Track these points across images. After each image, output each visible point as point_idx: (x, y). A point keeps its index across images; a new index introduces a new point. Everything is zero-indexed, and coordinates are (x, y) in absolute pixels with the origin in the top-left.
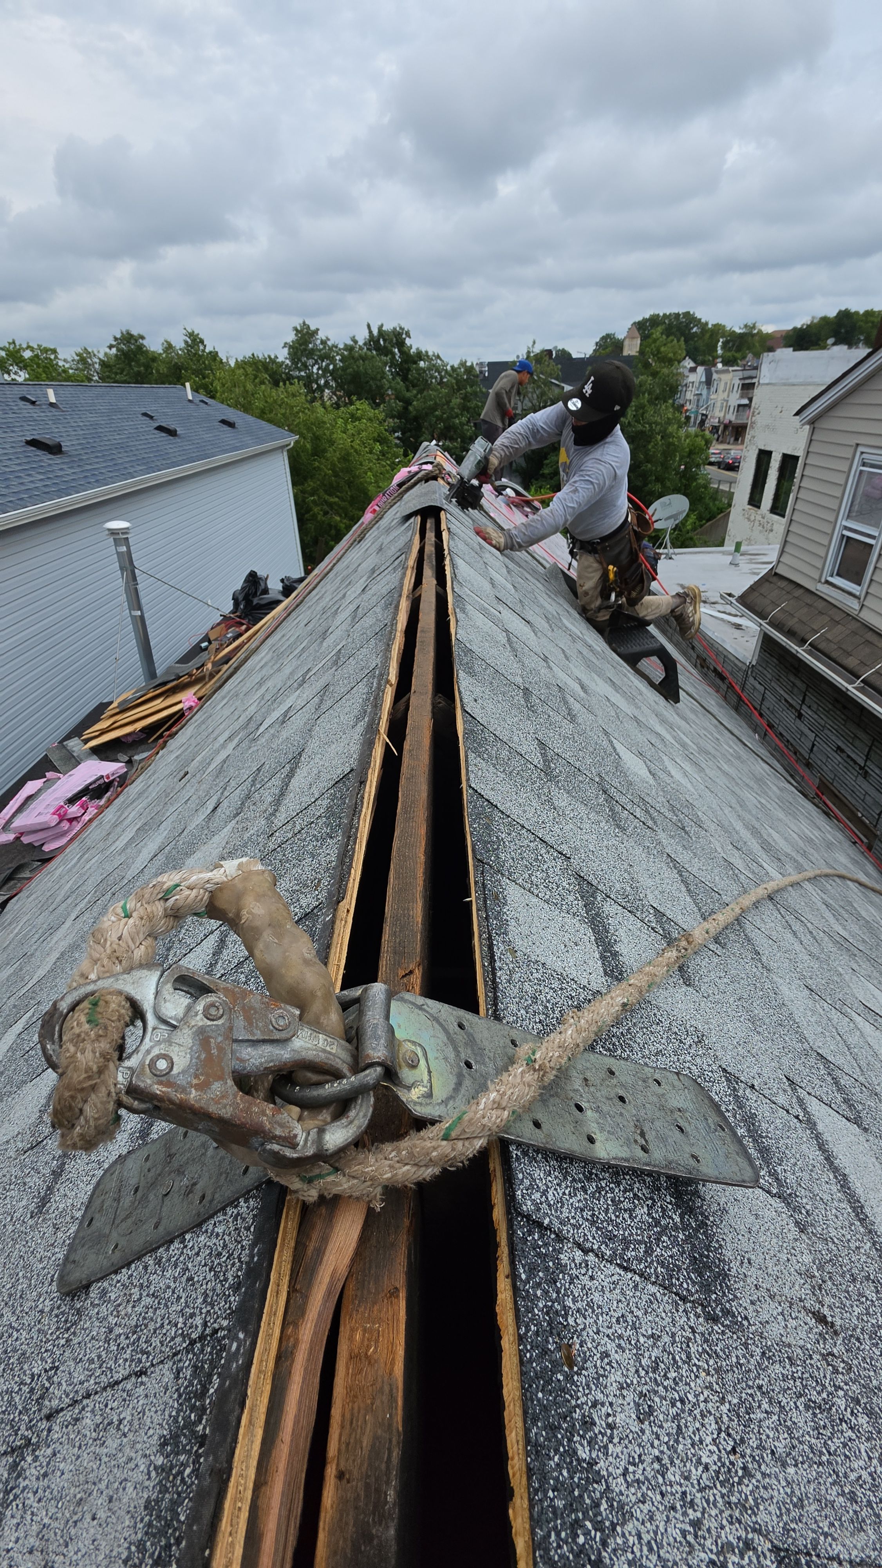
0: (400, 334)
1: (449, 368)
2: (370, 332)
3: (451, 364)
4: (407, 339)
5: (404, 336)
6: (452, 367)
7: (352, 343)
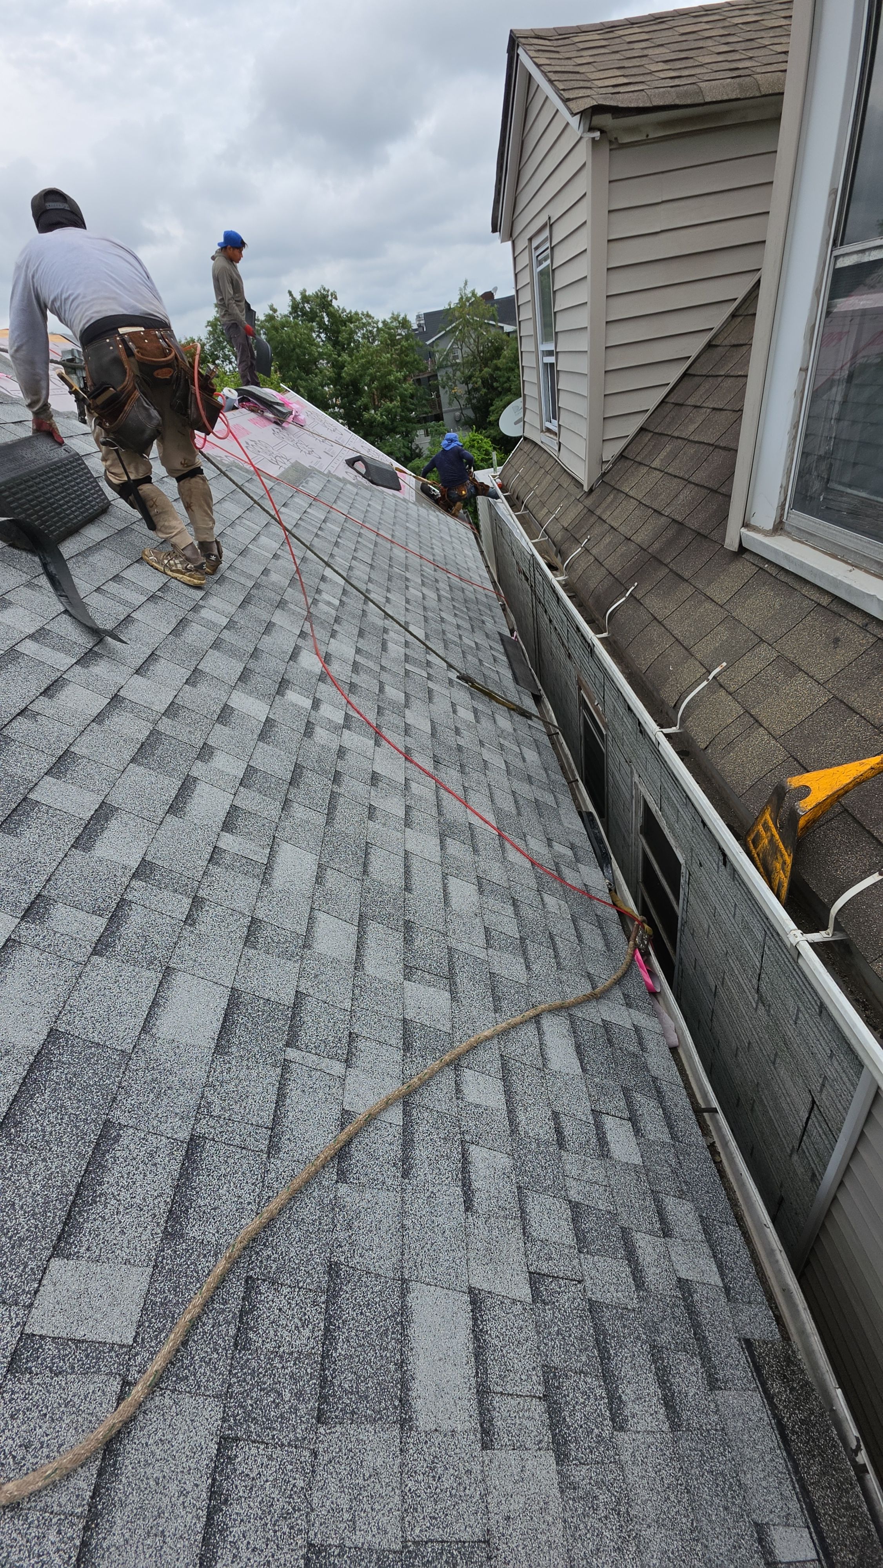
0: (327, 296)
1: (380, 325)
2: (294, 299)
3: (381, 319)
4: (334, 301)
5: (330, 298)
6: (384, 322)
7: (271, 312)
